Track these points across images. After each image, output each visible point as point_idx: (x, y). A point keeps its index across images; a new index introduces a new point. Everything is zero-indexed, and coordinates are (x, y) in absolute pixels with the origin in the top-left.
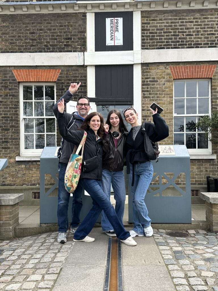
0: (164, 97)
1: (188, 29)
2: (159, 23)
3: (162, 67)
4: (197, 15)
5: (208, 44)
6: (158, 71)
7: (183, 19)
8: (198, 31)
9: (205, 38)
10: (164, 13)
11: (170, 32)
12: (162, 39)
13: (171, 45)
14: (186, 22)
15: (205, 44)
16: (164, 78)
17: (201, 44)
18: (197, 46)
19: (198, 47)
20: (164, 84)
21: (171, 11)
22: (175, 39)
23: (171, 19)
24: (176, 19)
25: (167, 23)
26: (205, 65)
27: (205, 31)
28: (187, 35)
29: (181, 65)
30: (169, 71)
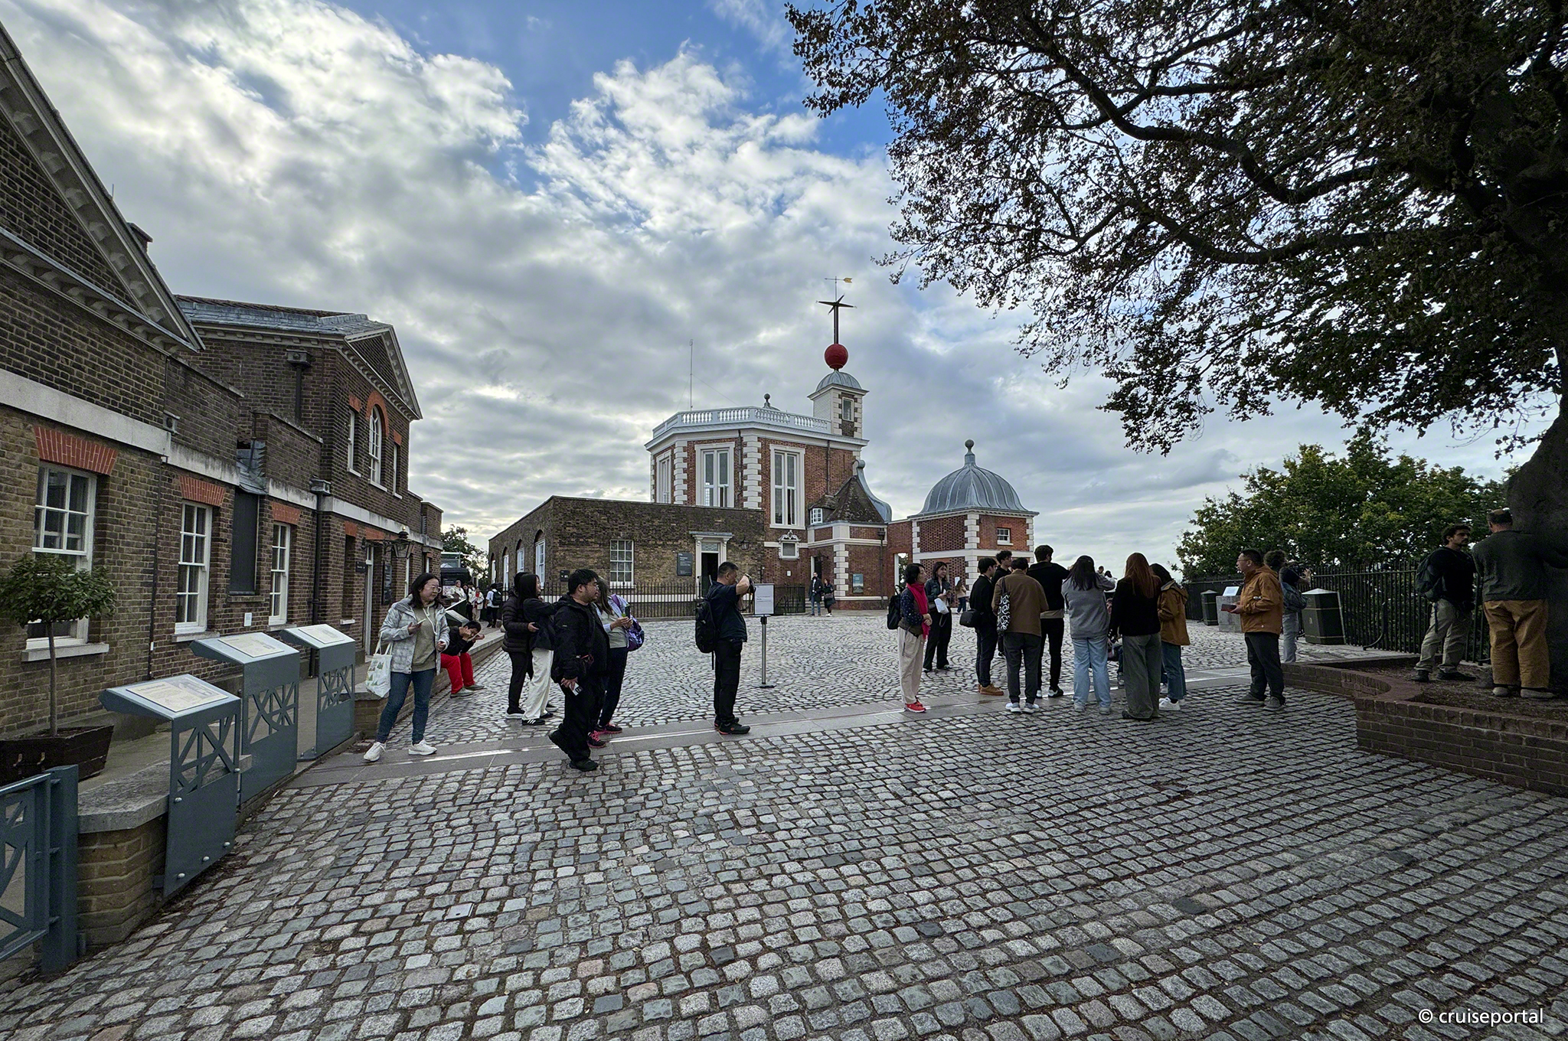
0: (17, 499)
1: (77, 351)
2: (20, 308)
3: (16, 421)
4: (96, 330)
5: (108, 401)
6: (8, 428)
7: (69, 324)
8: (94, 367)
9: (105, 385)
10: (32, 289)
11: (43, 344)
12: (21, 350)
13: (41, 374)
14: (75, 335)
15: (103, 399)
16: (20, 451)
17: (97, 397)
18: (90, 397)
19: (91, 401)
20: (19, 467)
21: (49, 294)
22: (51, 363)
23: (46, 312)
24: (56, 318)
25: (38, 316)
26: (100, 444)
27: (105, 371)
28: (74, 365)
29: (57, 431)
30: (32, 436)
